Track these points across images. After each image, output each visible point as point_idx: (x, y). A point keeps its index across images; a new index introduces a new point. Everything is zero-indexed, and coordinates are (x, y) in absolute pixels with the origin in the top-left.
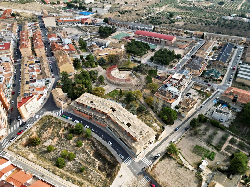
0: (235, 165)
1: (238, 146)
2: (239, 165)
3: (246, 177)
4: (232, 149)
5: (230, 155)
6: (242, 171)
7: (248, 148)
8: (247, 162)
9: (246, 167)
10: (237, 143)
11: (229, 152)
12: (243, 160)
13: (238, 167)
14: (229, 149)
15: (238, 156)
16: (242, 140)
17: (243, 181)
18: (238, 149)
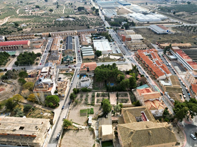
0: (105, 108)
1: (101, 96)
2: (107, 107)
3: (113, 111)
4: (100, 100)
5: (100, 104)
6: (110, 109)
7: (106, 95)
8: (110, 103)
9: (110, 106)
10: (101, 95)
11: (99, 103)
12: (108, 103)
13: (107, 108)
14: (98, 101)
15: (104, 102)
16: (102, 91)
17: (113, 115)
18: (103, 98)
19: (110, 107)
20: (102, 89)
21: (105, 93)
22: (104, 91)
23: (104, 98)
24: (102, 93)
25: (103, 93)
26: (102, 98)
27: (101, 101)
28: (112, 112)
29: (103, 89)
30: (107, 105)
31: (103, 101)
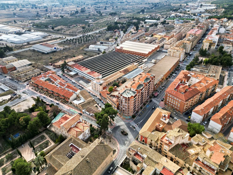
19: (29, 166)
20: (3, 151)
21: (10, 153)
22: (7, 152)
23: (13, 160)
24: (6, 156)
25: (8, 154)
26: (9, 163)
27: (11, 167)
28: (34, 171)
29: (4, 149)
30: (23, 166)
31: (14, 165)
